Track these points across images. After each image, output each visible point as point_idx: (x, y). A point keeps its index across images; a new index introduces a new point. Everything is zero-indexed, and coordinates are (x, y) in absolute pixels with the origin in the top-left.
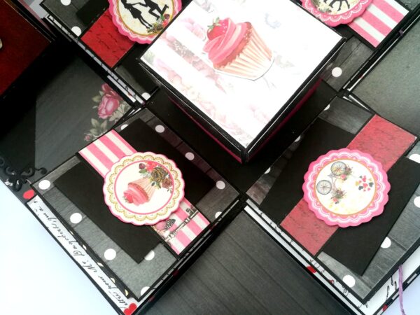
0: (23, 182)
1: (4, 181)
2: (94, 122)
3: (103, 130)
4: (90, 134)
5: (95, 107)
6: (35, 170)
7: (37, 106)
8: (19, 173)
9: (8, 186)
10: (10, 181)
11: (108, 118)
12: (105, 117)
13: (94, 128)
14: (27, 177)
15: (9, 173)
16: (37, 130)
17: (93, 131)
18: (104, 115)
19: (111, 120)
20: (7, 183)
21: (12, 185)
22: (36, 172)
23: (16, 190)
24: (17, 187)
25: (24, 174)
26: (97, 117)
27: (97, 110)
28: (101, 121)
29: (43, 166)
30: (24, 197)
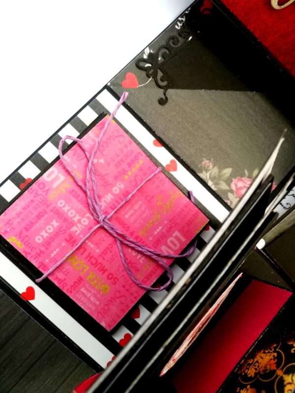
0: (148, 73)
1: (150, 46)
2: (228, 171)
3: (216, 184)
4: (211, 166)
5: (246, 172)
6: (165, 88)
7: (249, 93)
8: (162, 67)
9: (143, 52)
10: (150, 55)
11: (231, 191)
12: (233, 187)
13: (220, 172)
14: (155, 77)
15: (160, 53)
16: (218, 93)
17: (215, 171)
18: (236, 185)
19: (230, 195)
20: (147, 51)
21: (145, 57)
22: (162, 91)
23: (138, 62)
24: (141, 64)
25: (160, 74)
26: (233, 175)
27: (242, 175)
28: (228, 181)
29: (169, 100)
30: (129, 74)
